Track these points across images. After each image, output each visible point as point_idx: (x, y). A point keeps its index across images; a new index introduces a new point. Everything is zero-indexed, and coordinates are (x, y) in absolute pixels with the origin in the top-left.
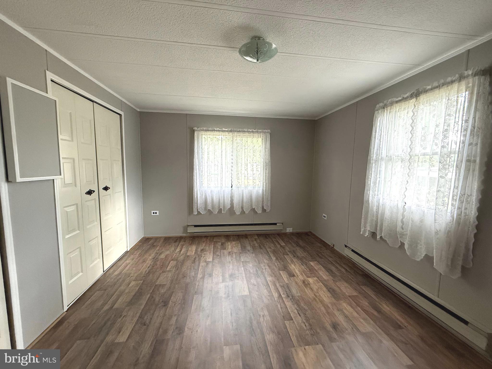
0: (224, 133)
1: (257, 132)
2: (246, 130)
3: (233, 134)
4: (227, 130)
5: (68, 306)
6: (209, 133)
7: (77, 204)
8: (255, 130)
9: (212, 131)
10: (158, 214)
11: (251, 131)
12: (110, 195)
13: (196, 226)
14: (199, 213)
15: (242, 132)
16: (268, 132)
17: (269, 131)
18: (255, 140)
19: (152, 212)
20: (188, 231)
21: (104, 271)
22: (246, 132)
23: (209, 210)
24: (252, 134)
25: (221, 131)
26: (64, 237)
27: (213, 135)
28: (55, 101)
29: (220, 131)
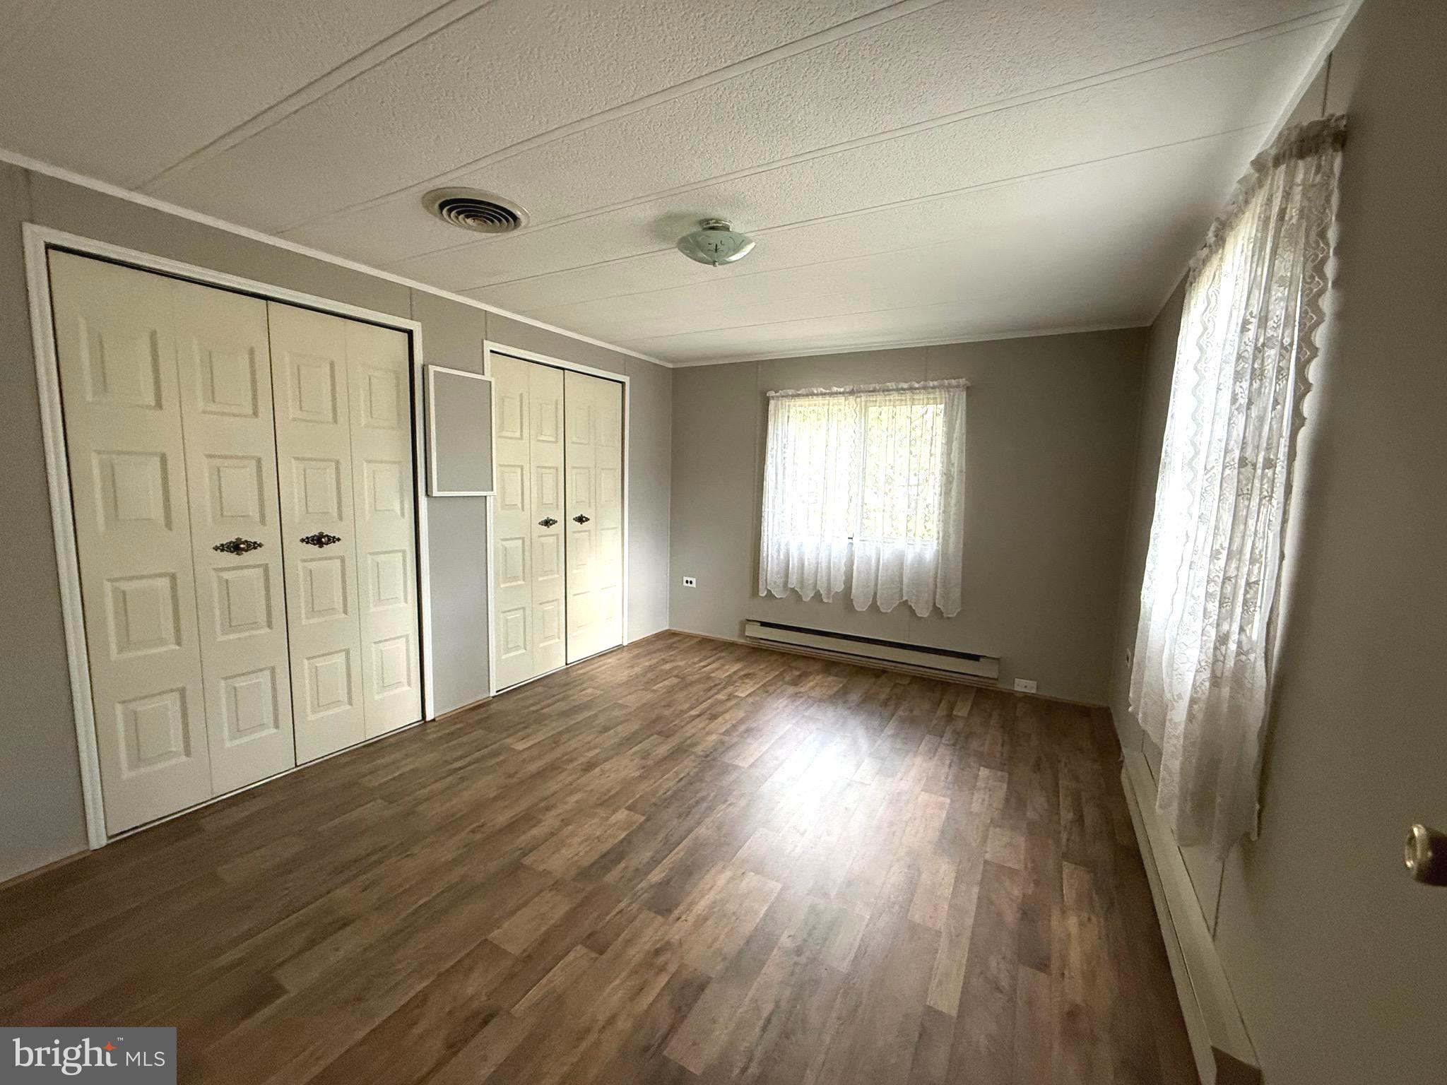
0: (833, 400)
1: (925, 388)
2: (891, 385)
3: (858, 400)
4: (842, 390)
5: (497, 692)
6: (799, 402)
7: (523, 539)
8: (918, 383)
9: (807, 395)
10: (694, 585)
11: (906, 386)
12: (589, 531)
13: (764, 624)
14: (769, 593)
15: (881, 393)
16: (958, 387)
17: (962, 381)
18: (918, 409)
19: (685, 579)
20: (747, 634)
21: (567, 664)
22: (892, 390)
23: (793, 590)
24: (909, 395)
25: (828, 394)
26: (497, 585)
27: (809, 405)
28: (490, 382)
29: (825, 394)
